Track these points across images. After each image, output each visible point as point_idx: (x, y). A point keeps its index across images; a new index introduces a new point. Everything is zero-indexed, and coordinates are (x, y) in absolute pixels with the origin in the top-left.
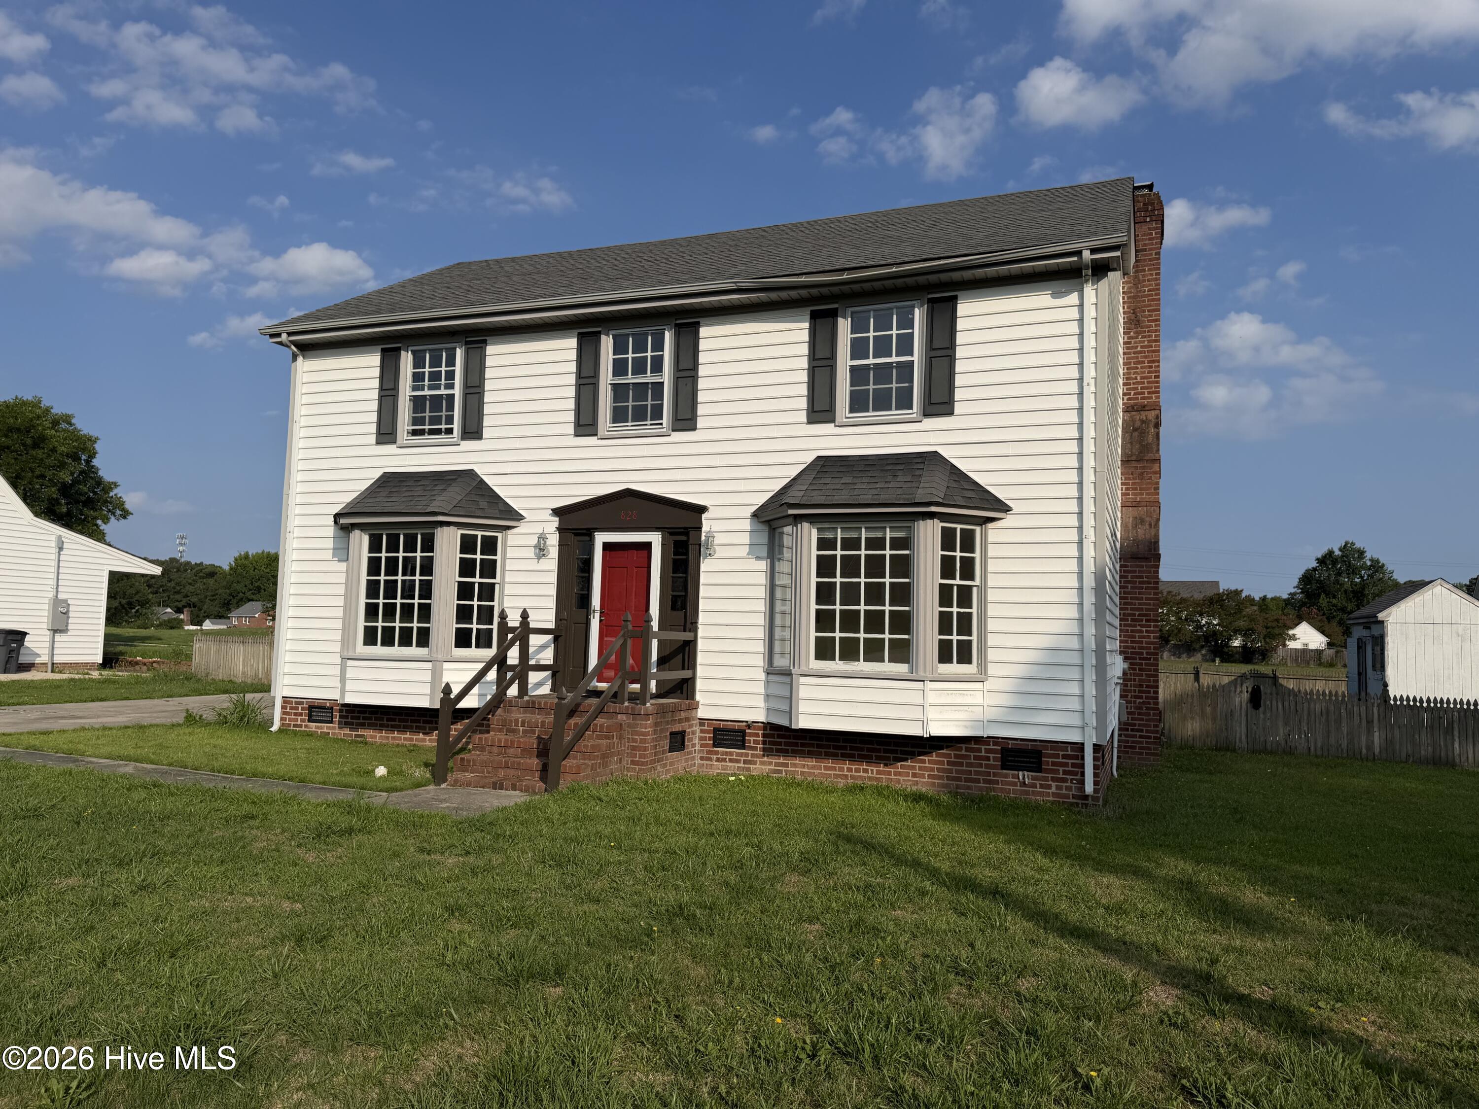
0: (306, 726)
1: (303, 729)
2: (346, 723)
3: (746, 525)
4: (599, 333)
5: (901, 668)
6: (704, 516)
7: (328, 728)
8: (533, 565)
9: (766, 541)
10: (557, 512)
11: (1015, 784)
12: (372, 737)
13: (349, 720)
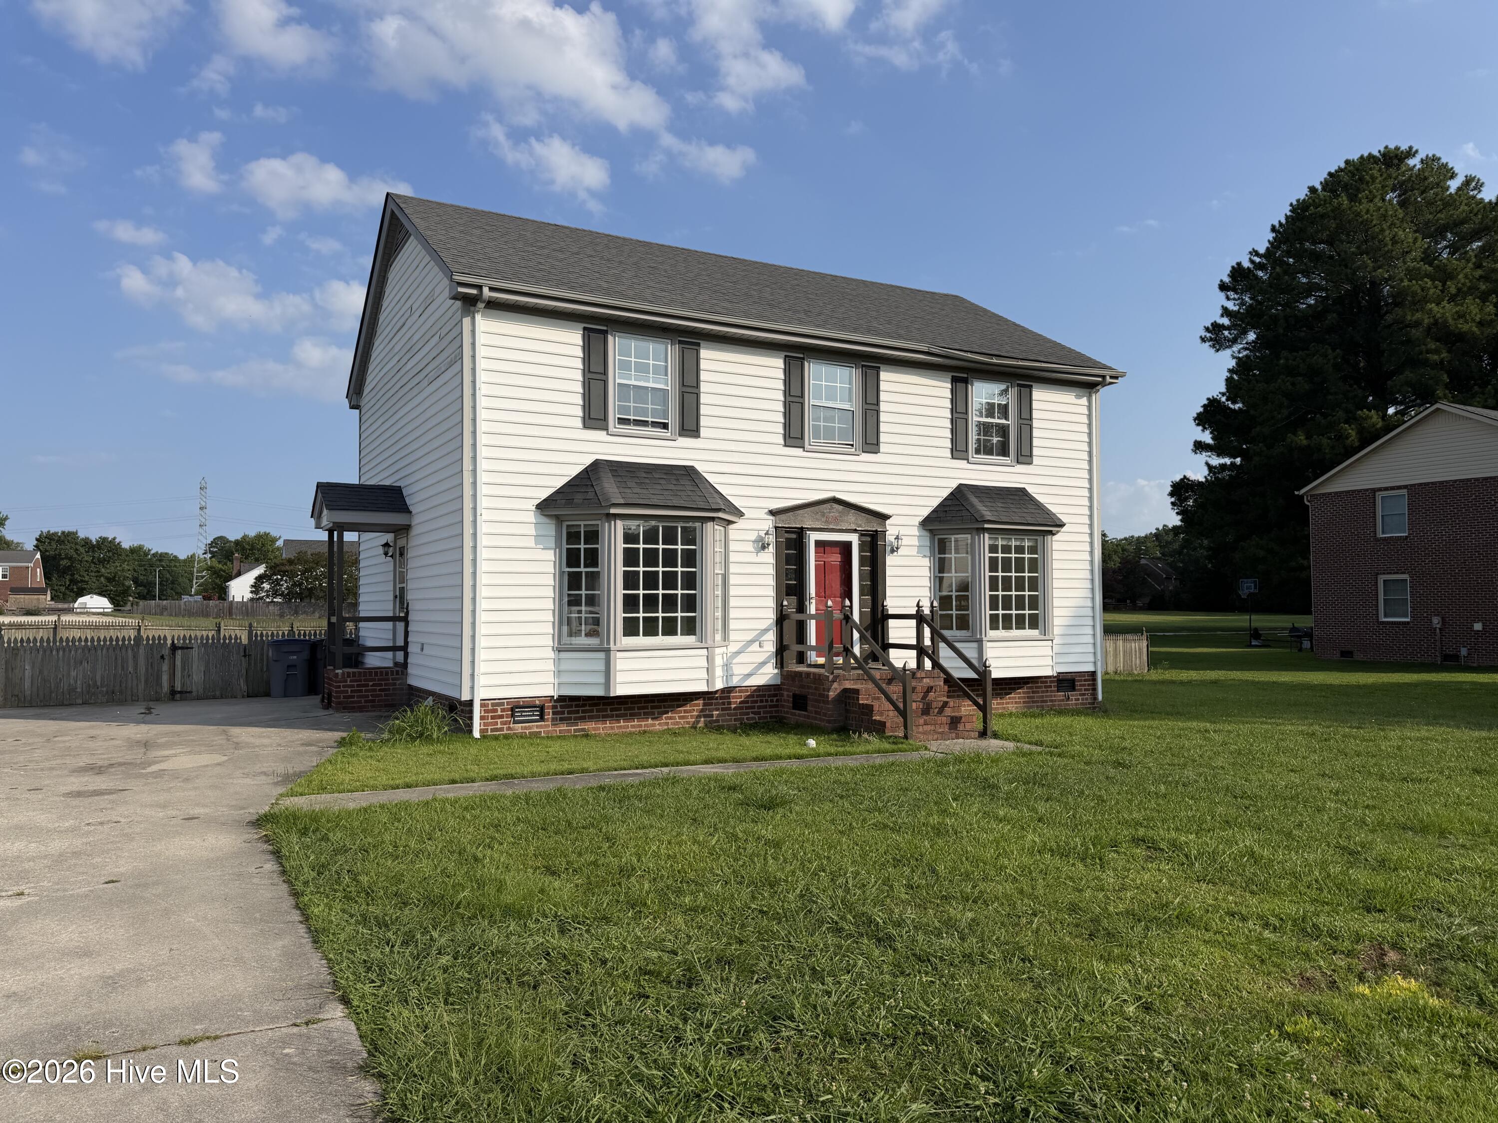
0: (509, 729)
1: (505, 732)
2: (561, 719)
3: (915, 531)
4: (803, 359)
5: (1035, 633)
6: (888, 522)
7: (537, 727)
8: (752, 558)
9: (928, 544)
10: (772, 513)
11: (1063, 700)
12: (594, 729)
13: (566, 715)
